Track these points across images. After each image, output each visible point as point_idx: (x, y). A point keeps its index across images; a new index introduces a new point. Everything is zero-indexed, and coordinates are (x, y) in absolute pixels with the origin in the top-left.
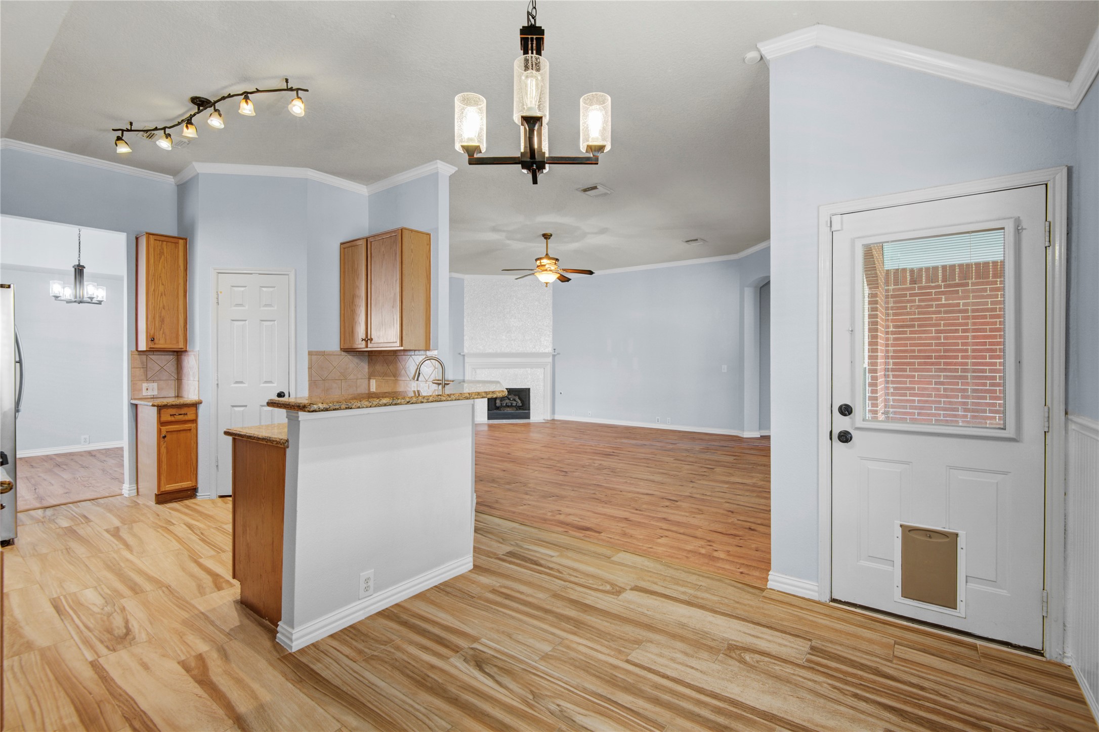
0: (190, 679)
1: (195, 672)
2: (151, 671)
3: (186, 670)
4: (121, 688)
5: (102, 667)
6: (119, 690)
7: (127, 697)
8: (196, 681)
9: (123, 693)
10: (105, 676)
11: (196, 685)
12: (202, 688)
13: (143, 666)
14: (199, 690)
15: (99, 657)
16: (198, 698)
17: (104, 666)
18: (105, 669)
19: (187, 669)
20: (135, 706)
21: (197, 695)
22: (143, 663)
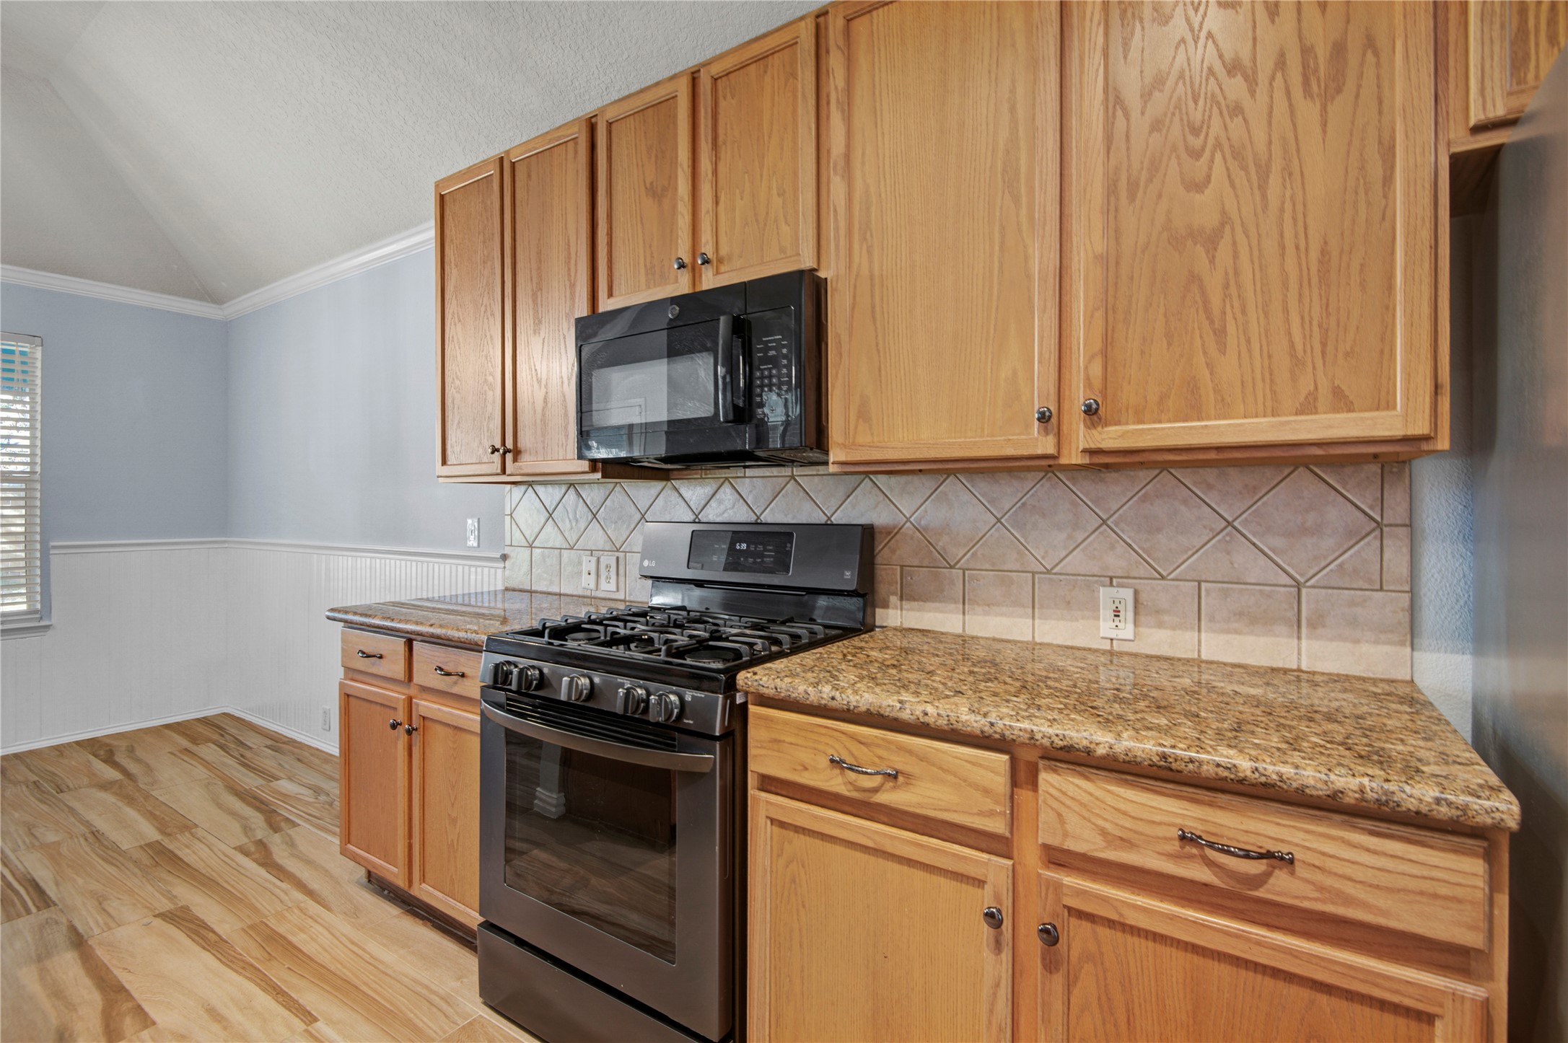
0: (136, 995)
1: (127, 1006)
2: (203, 1007)
3: (142, 1009)
4: (247, 978)
5: (290, 1011)
6: (248, 975)
7: (234, 966)
8: (126, 991)
9: (241, 970)
10: (279, 996)
11: (127, 986)
12: (119, 981)
13: (219, 1014)
14: (125, 978)
15: (306, 1031)
16: (129, 968)
17: (288, 1012)
18: (284, 1006)
19: (139, 1011)
20: (219, 956)
21: (130, 972)
22: (220, 1022)
